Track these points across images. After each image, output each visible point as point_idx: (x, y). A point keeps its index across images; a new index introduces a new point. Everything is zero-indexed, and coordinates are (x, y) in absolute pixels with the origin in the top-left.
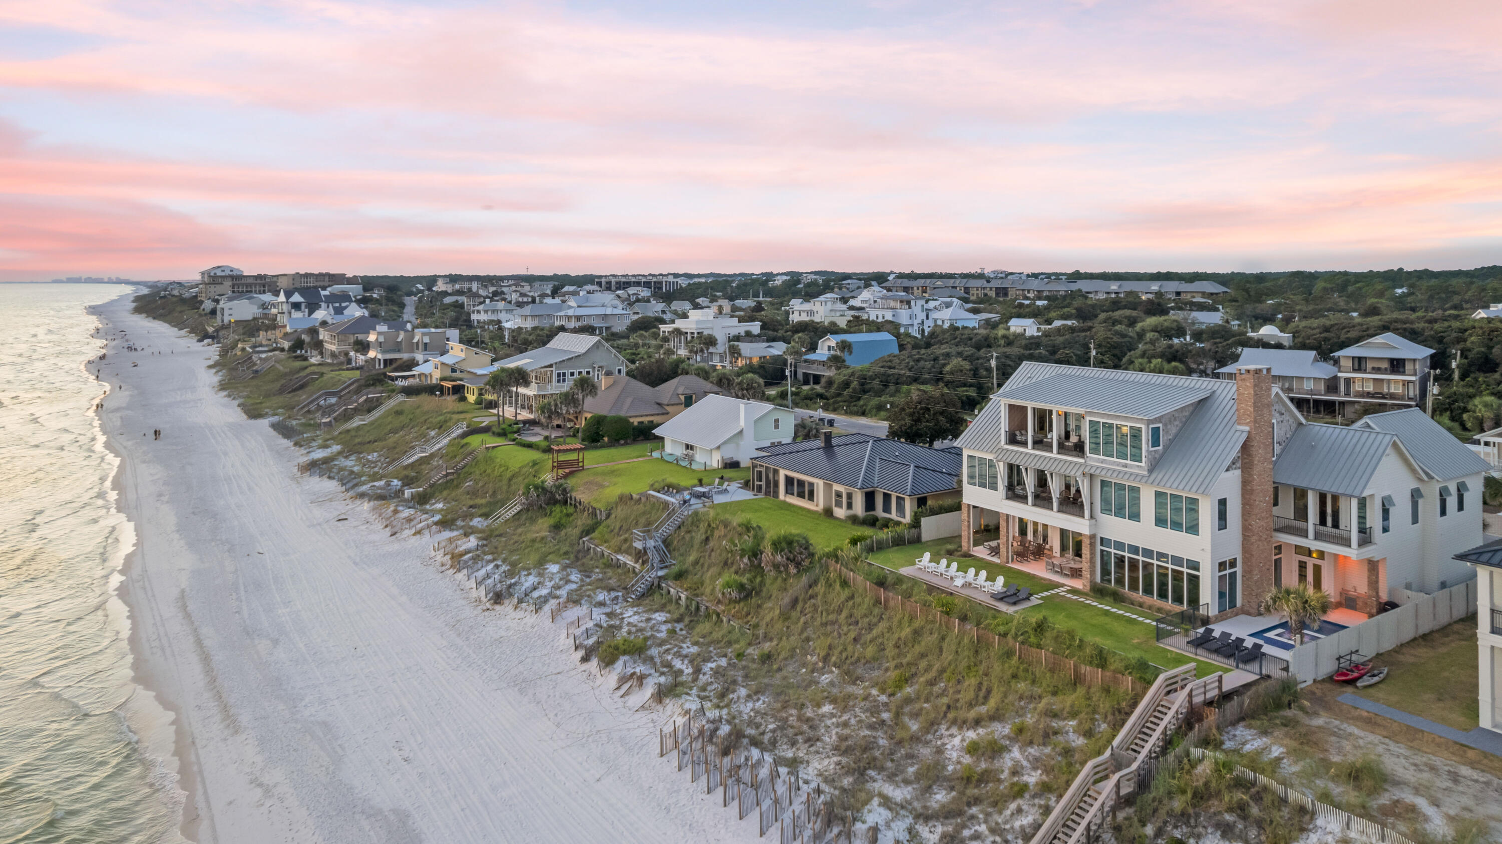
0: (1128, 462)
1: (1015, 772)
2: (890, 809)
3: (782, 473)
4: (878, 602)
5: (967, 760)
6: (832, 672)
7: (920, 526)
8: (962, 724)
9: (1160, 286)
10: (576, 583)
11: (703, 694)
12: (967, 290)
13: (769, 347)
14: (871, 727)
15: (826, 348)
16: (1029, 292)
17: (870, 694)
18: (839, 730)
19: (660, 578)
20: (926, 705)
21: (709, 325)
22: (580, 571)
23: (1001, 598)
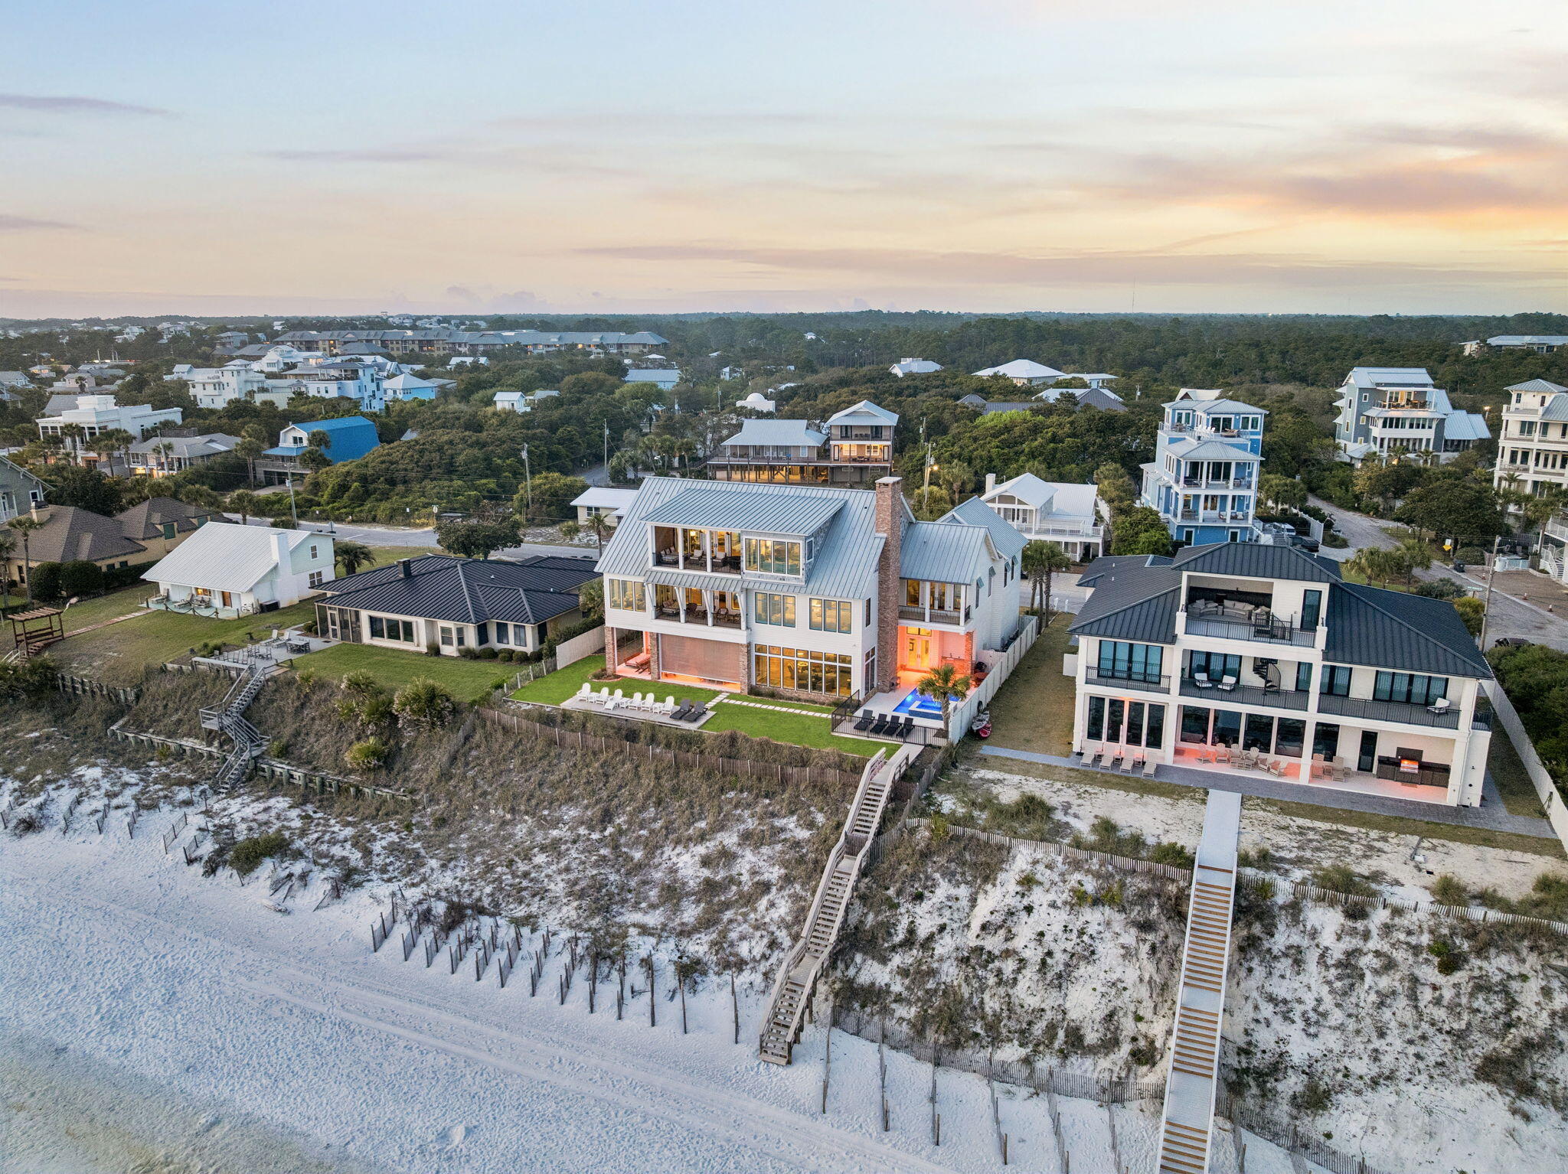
0: (786, 575)
1: (754, 873)
2: (652, 935)
3: (365, 615)
4: (551, 742)
5: (706, 873)
6: (526, 822)
7: (555, 654)
8: (685, 842)
9: (601, 338)
10: (137, 784)
11: (385, 876)
12: (384, 344)
13: (211, 441)
14: (596, 865)
15: (292, 440)
16: (460, 346)
17: (579, 835)
18: (564, 876)
19: (255, 758)
20: (642, 832)
21: (115, 417)
22: (133, 769)
23: (678, 716)
